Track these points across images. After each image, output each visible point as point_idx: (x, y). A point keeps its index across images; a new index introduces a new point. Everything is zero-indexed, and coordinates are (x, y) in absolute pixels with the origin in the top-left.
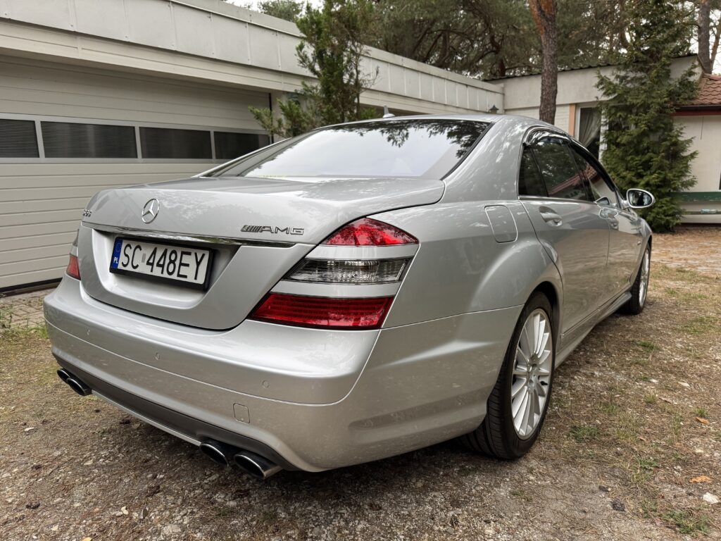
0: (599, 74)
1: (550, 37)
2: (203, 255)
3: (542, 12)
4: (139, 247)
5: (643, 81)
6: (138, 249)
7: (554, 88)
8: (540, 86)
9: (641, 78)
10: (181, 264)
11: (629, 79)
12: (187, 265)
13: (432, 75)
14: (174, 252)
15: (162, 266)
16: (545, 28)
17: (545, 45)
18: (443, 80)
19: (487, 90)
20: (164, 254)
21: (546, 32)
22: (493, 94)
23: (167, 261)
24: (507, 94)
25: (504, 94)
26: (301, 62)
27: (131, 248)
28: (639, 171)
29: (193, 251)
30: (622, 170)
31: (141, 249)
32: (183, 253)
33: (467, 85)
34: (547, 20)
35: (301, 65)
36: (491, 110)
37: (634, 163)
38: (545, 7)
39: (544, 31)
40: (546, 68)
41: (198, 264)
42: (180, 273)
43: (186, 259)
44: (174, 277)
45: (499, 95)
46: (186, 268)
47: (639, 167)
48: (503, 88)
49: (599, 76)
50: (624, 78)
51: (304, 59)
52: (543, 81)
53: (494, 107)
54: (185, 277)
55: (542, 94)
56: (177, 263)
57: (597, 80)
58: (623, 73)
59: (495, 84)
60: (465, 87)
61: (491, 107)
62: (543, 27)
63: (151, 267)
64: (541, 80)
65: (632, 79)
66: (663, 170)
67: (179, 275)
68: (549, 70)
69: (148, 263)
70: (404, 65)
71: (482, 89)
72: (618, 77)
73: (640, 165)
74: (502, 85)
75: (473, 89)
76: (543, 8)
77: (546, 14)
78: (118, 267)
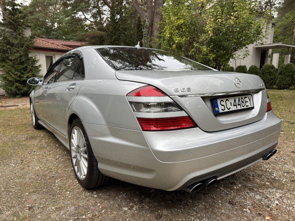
2: (250, 97)
4: (227, 100)
6: (227, 101)
10: (246, 102)
12: (247, 102)
14: (242, 98)
15: (240, 105)
20: (239, 100)
23: (241, 102)
27: (223, 101)
28: (22, 72)
29: (247, 96)
30: (14, 71)
31: (228, 101)
32: (245, 98)
37: (20, 68)
41: (250, 100)
43: (247, 99)
46: (247, 103)
47: (22, 70)
54: (248, 106)
56: (244, 102)
63: (236, 106)
66: (32, 72)
67: (246, 106)
69: (234, 105)
73: (22, 69)
78: (220, 112)
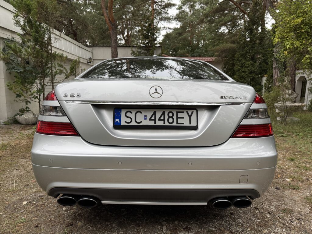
0: (132, 49)
1: (114, 32)
2: (192, 112)
3: (110, 21)
4: (139, 112)
5: (146, 54)
7: (117, 53)
8: (111, 51)
9: (146, 53)
10: (177, 118)
11: (142, 53)
12: (182, 118)
13: (67, 40)
14: (171, 112)
15: (163, 120)
16: (112, 28)
17: (112, 35)
18: (71, 43)
19: (87, 50)
20: (163, 114)
21: (112, 30)
22: (89, 52)
23: (167, 117)
24: (94, 53)
25: (92, 53)
26: (16, 24)
27: (131, 113)
29: (185, 111)
31: (141, 113)
32: (177, 113)
33: (80, 47)
34: (112, 25)
35: (16, 25)
36: (89, 59)
38: (112, 20)
39: (111, 29)
40: (113, 44)
41: (190, 117)
42: (178, 122)
43: (180, 115)
44: (175, 124)
45: (90, 53)
48: (92, 50)
49: (132, 50)
50: (140, 52)
51: (18, 23)
52: (112, 49)
53: (90, 58)
54: (183, 124)
55: (112, 55)
56: (175, 117)
57: (131, 52)
58: (139, 50)
59: (89, 48)
60: (79, 47)
61: (89, 58)
62: (111, 28)
63: (154, 121)
64: (111, 49)
65: (143, 53)
67: (177, 123)
68: (114, 45)
69: (151, 120)
70: (56, 34)
71: (85, 49)
72: (138, 51)
74: (91, 49)
75: (82, 49)
76: (111, 20)
77: (112, 22)
78: (122, 124)
